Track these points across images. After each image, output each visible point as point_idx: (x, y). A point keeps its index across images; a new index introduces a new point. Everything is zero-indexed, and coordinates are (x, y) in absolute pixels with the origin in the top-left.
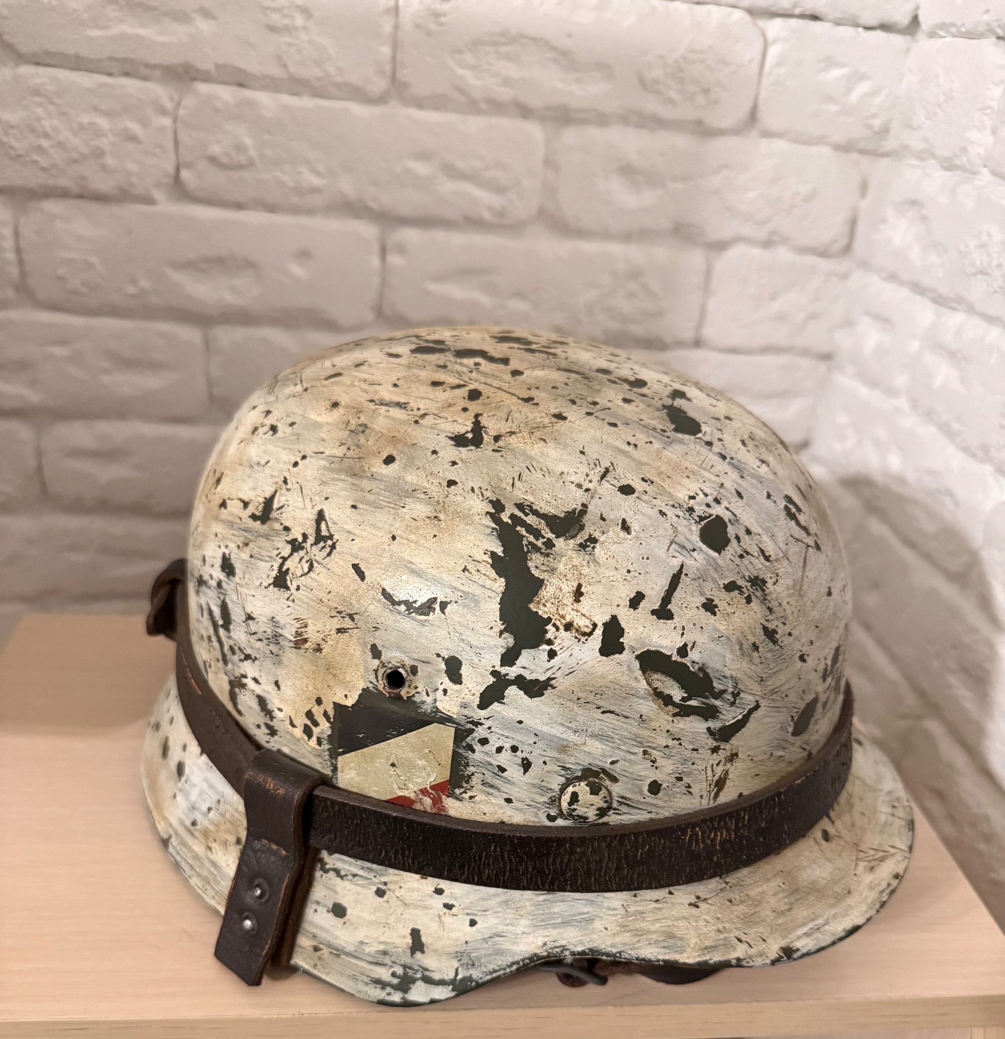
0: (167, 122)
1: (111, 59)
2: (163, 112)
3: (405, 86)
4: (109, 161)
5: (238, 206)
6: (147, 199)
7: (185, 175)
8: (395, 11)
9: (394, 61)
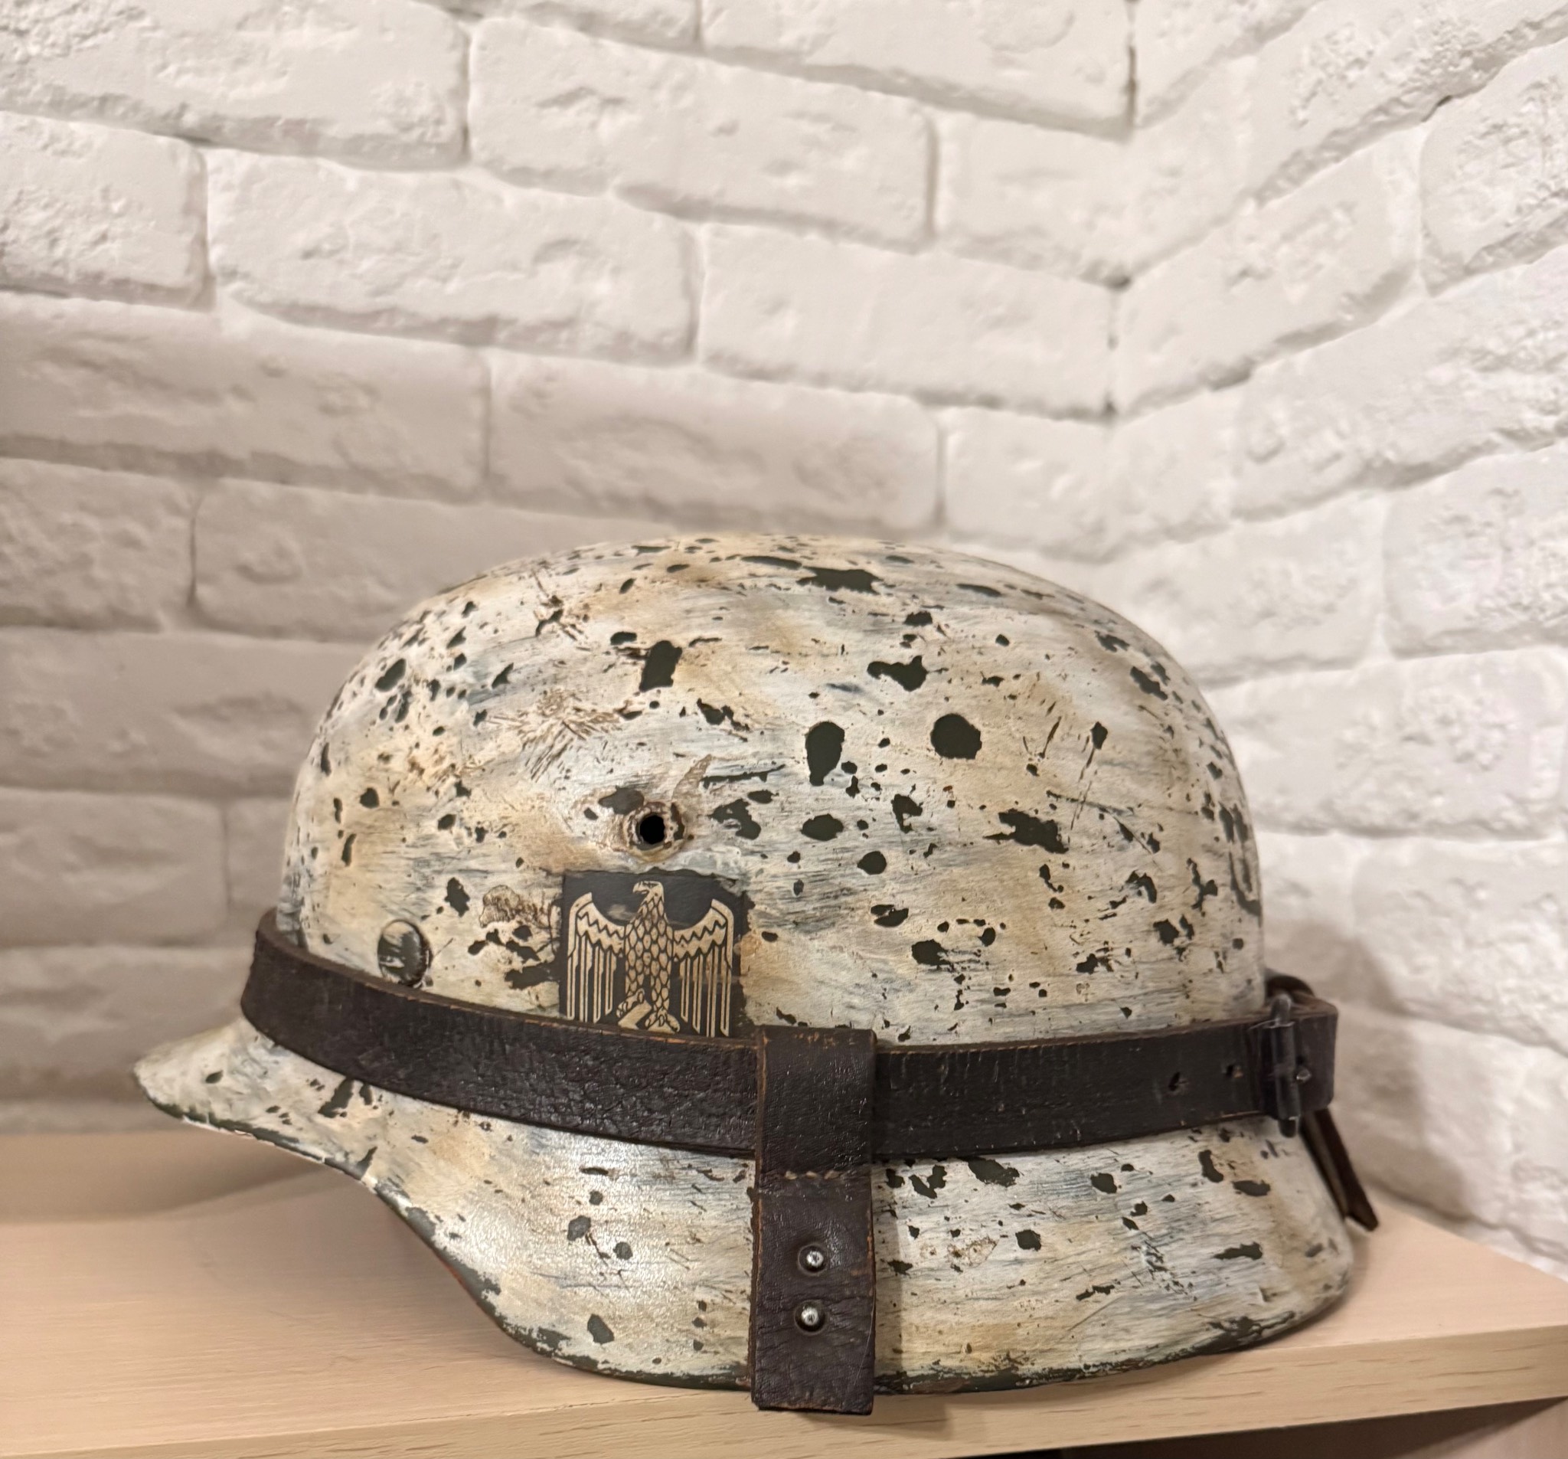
0: (181, 524)
1: (110, 445)
2: (175, 510)
3: (501, 479)
4: (99, 573)
5: (277, 632)
6: (148, 625)
7: (204, 592)
8: (485, 391)
9: (486, 450)
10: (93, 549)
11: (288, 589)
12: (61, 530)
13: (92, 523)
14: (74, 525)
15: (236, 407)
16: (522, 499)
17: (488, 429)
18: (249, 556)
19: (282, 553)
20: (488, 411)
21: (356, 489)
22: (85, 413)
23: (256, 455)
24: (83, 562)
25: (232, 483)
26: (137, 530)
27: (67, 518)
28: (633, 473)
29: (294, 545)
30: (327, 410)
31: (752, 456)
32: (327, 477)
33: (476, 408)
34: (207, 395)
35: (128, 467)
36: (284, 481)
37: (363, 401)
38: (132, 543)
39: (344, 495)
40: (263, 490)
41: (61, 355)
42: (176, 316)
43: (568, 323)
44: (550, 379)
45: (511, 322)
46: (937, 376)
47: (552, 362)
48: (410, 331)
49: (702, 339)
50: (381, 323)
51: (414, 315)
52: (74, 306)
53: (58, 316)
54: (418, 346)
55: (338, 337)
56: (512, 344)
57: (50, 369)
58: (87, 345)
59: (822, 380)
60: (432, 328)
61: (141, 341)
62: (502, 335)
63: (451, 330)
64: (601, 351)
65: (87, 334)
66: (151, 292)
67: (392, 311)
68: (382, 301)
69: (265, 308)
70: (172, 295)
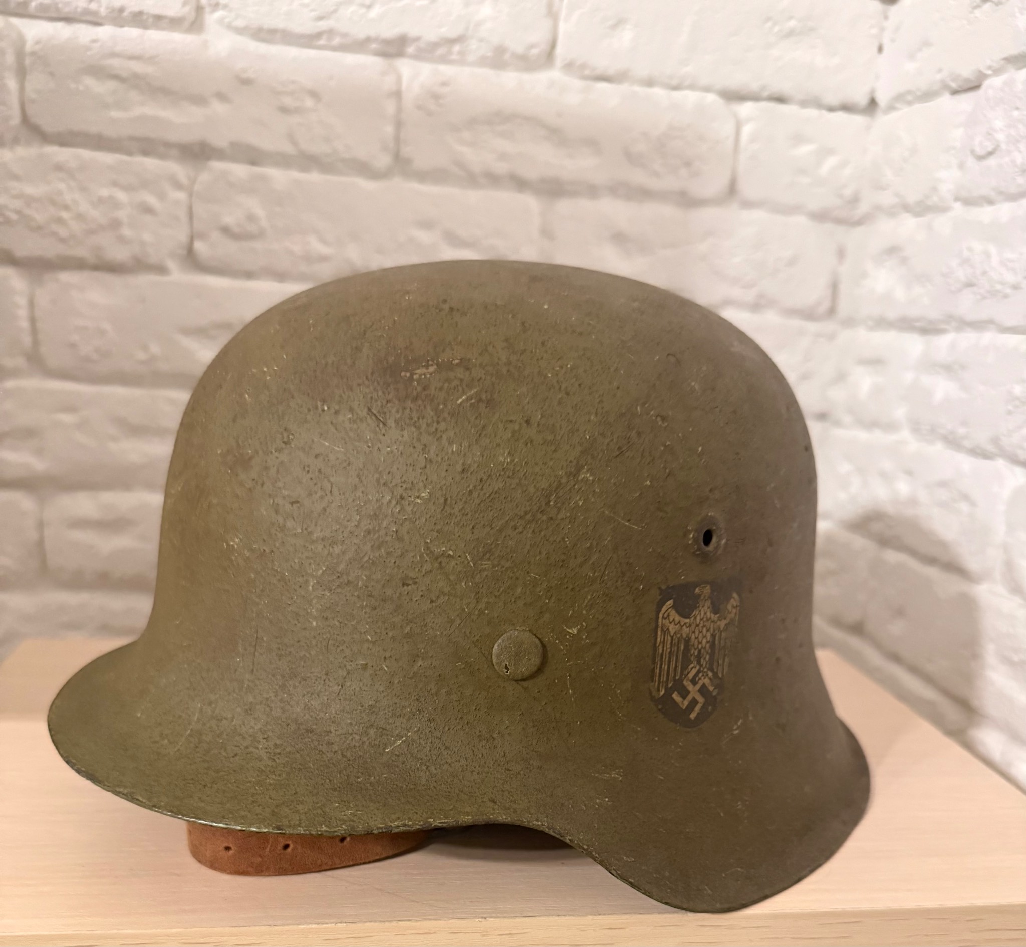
0: (181, 196)
1: (132, 139)
2: (178, 186)
3: (408, 162)
4: (126, 232)
5: (249, 275)
6: (161, 269)
7: (199, 245)
8: (397, 94)
9: (397, 139)
10: (122, 215)
11: (258, 245)
12: (101, 201)
13: (121, 196)
14: (111, 198)
15: (218, 108)
16: (423, 176)
17: (399, 124)
18: (229, 220)
19: (251, 218)
20: (399, 110)
21: (304, 169)
22: (115, 114)
23: (233, 145)
24: (115, 225)
25: (217, 165)
26: (152, 200)
27: (105, 192)
28: (503, 157)
29: (260, 213)
30: (284, 110)
31: (592, 144)
32: (283, 161)
33: (390, 107)
34: (199, 100)
35: (146, 153)
36: (253, 163)
37: (309, 103)
38: (148, 210)
39: (295, 175)
40: (240, 171)
41: (98, 71)
42: (178, 39)
43: (460, 39)
44: (444, 84)
45: (418, 39)
46: (737, 79)
47: (447, 70)
48: (343, 48)
49: (559, 50)
50: (322, 42)
51: (345, 35)
52: (105, 32)
53: (94, 41)
54: (350, 59)
55: (293, 52)
56: (419, 56)
57: (89, 81)
58: (115, 62)
59: (650, 83)
60: (359, 46)
61: (151, 60)
62: (411, 50)
63: (374, 46)
64: (483, 62)
65: (114, 55)
66: (159, 21)
67: (331, 32)
68: (323, 25)
69: (241, 31)
70: (174, 23)
